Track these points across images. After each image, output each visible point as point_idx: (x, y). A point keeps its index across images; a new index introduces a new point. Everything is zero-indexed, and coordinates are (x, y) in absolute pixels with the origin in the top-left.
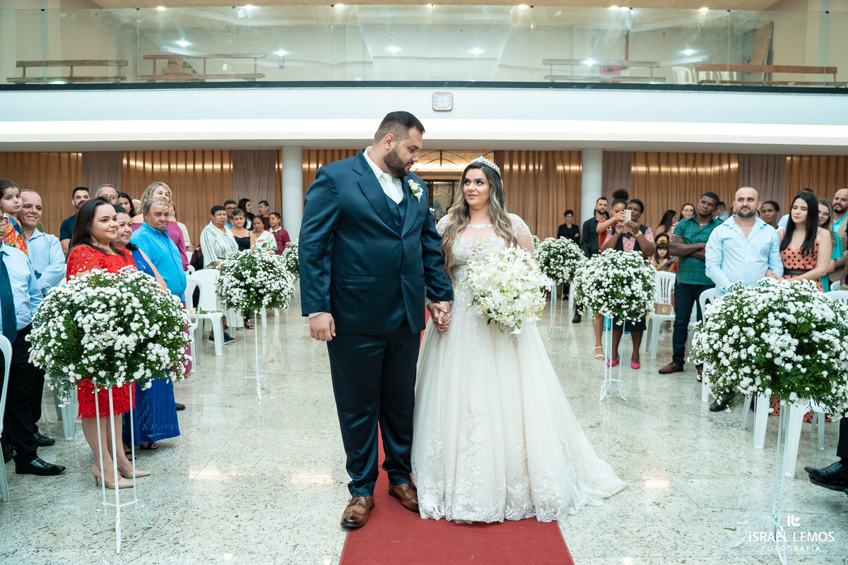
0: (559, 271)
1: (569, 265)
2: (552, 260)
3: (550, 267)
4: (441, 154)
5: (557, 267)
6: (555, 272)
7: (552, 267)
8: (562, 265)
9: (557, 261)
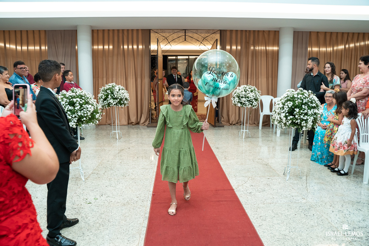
0: (303, 120)
1: (312, 115)
2: (297, 110)
3: (294, 116)
4: (185, 33)
5: (302, 117)
6: (299, 121)
7: (297, 116)
8: (306, 114)
9: (302, 111)
